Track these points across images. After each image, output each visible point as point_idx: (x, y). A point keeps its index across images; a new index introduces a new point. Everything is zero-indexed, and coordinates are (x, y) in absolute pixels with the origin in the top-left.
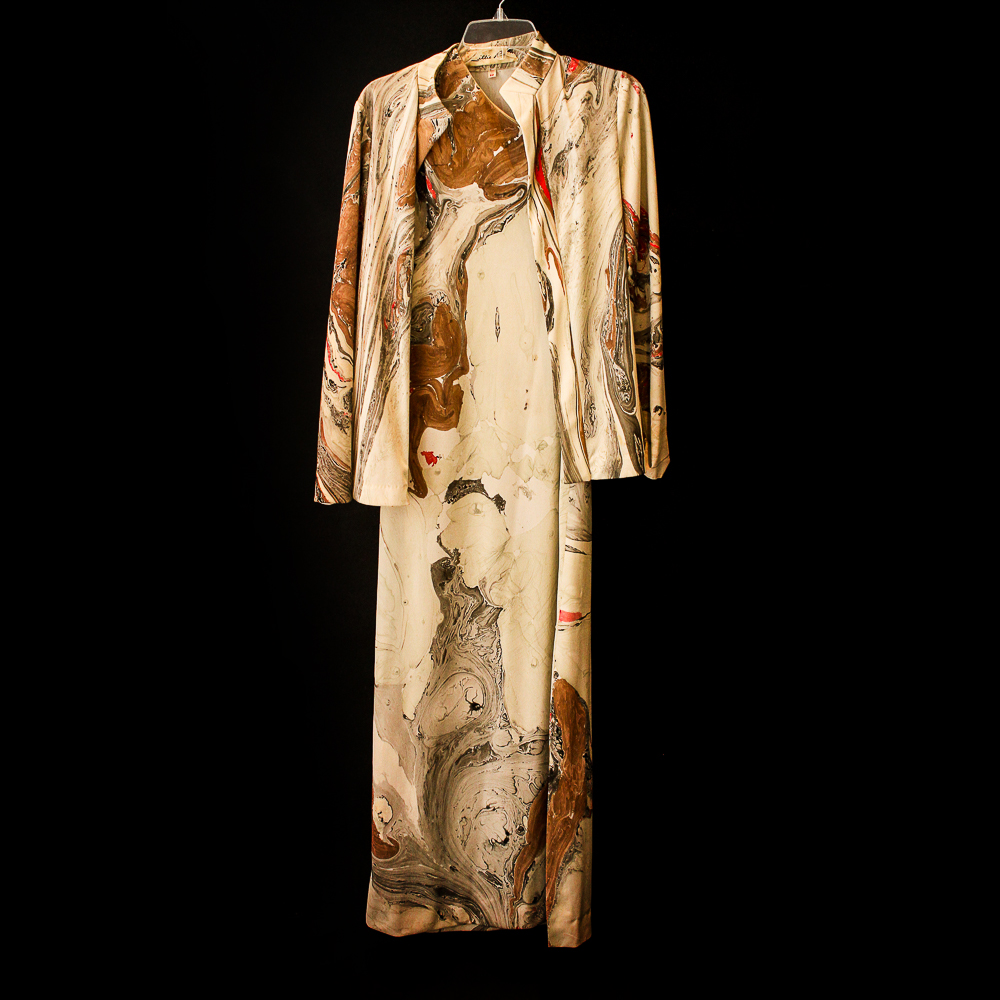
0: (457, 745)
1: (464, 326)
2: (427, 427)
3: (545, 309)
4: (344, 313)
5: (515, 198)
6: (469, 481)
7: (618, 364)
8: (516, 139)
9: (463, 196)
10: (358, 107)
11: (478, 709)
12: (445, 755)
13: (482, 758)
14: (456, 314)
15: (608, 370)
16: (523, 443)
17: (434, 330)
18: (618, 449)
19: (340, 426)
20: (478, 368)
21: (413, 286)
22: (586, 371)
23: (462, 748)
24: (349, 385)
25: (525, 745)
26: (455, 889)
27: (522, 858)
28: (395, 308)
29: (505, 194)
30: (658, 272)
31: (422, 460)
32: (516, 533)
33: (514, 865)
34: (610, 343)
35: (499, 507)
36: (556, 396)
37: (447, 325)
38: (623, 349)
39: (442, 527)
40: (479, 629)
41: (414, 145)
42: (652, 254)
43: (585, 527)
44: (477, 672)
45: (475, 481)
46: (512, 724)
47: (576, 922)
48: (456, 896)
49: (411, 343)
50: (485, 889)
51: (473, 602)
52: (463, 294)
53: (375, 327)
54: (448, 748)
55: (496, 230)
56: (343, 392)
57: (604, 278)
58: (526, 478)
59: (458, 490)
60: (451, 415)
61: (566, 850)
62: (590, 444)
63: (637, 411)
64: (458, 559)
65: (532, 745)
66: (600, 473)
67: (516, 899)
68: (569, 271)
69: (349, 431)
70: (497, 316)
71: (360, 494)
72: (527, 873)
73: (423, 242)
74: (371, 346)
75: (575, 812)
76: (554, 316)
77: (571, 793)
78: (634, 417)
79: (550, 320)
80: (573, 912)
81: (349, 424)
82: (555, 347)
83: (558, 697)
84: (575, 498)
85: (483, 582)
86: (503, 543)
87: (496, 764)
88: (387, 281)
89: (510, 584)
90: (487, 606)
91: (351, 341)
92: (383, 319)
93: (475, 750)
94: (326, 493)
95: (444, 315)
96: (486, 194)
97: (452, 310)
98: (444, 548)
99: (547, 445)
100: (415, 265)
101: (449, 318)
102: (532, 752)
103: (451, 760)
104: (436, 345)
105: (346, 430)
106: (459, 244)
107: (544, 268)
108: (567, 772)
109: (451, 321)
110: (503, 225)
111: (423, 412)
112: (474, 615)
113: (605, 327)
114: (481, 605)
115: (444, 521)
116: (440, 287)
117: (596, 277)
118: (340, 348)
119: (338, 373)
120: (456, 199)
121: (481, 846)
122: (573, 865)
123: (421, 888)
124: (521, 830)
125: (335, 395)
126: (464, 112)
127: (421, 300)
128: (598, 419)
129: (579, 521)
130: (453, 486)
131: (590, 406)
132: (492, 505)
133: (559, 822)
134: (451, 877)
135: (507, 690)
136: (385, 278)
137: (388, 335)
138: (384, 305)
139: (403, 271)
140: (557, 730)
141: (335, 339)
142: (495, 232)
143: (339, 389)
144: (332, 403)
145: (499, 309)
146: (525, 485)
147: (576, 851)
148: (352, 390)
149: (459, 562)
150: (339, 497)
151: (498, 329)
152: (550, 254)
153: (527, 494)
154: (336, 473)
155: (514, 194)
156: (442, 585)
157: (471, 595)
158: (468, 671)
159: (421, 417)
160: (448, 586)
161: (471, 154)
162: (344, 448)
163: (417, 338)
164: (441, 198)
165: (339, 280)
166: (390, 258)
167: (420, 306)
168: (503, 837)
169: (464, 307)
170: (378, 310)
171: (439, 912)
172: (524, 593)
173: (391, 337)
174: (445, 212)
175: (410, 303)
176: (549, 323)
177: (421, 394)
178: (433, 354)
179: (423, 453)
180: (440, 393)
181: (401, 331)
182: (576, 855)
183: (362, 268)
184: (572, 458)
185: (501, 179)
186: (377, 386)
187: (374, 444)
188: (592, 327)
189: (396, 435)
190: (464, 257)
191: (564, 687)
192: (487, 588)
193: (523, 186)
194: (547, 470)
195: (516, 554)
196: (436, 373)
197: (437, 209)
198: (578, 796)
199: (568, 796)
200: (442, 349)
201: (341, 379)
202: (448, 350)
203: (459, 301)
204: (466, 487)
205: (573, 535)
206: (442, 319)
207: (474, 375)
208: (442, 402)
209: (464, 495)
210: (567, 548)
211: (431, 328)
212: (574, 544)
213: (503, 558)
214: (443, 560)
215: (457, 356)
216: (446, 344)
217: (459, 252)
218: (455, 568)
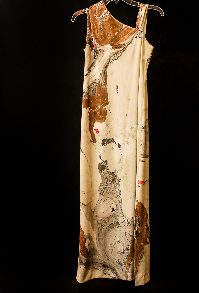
0: (108, 221)
1: (107, 90)
2: (96, 121)
5: (122, 48)
6: (110, 139)
8: (122, 29)
9: (105, 48)
11: (115, 210)
12: (104, 224)
13: (116, 226)
14: (104, 86)
16: (126, 127)
20: (111, 103)
23: (110, 222)
25: (129, 223)
26: (109, 266)
27: (128, 258)
29: (118, 47)
31: (95, 132)
32: (124, 156)
33: (126, 260)
35: (119, 147)
37: (101, 89)
39: (101, 153)
40: (114, 185)
44: (114, 199)
45: (112, 139)
46: (124, 216)
47: (143, 277)
48: (109, 268)
50: (118, 267)
51: (112, 177)
52: (106, 79)
54: (105, 222)
55: (116, 59)
58: (127, 138)
59: (107, 141)
60: (103, 118)
61: (141, 255)
64: (107, 163)
65: (131, 223)
67: (127, 271)
70: (117, 86)
72: (130, 263)
73: (93, 63)
75: (143, 243)
77: (142, 237)
80: (143, 274)
83: (138, 208)
84: (143, 144)
86: (120, 159)
87: (120, 228)
90: (117, 178)
93: (114, 223)
96: (112, 47)
97: (102, 85)
98: (102, 160)
101: (101, 87)
102: (131, 225)
103: (107, 226)
106: (104, 63)
108: (141, 231)
109: (102, 88)
110: (118, 57)
112: (112, 181)
114: (115, 178)
115: (101, 151)
116: (98, 78)
120: (103, 49)
121: (117, 253)
122: (142, 259)
123: (98, 264)
124: (128, 249)
126: (105, 21)
127: (93, 81)
130: (104, 140)
132: (117, 146)
133: (139, 247)
134: (108, 262)
135: (123, 205)
140: (138, 218)
142: (116, 60)
145: (118, 84)
146: (127, 140)
147: (143, 255)
149: (107, 164)
151: (117, 90)
153: (128, 143)
155: (121, 47)
156: (101, 171)
157: (111, 175)
158: (111, 198)
159: (94, 118)
160: (103, 172)
161: (108, 34)
164: (98, 49)
167: (92, 83)
168: (123, 251)
169: (106, 84)
171: (104, 272)
172: (127, 175)
174: (100, 53)
178: (97, 99)
179: (95, 129)
180: (99, 111)
182: (143, 256)
185: (117, 43)
190: (106, 67)
191: (140, 204)
192: (116, 172)
193: (124, 45)
194: (134, 135)
195: (124, 162)
196: (98, 105)
197: (97, 52)
198: (144, 238)
199: (141, 238)
200: (99, 97)
202: (101, 97)
203: (105, 82)
204: (109, 141)
205: (142, 156)
206: (99, 87)
207: (110, 106)
208: (100, 114)
209: (108, 143)
210: (140, 160)
211: (96, 90)
212: (142, 159)
213: (120, 163)
214: (102, 163)
215: (105, 99)
216: (100, 95)
217: (104, 66)
218: (106, 166)
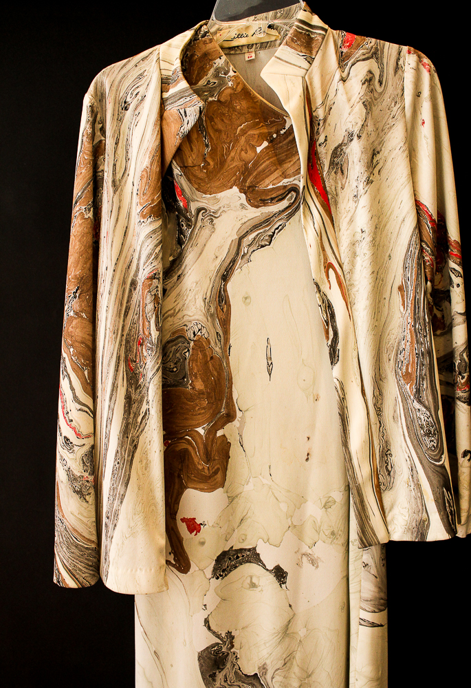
1: (228, 364)
2: (187, 488)
3: (328, 338)
4: (79, 354)
5: (285, 203)
6: (241, 550)
7: (420, 402)
8: (282, 132)
9: (221, 204)
10: (87, 100)
14: (217, 349)
15: (406, 410)
16: (306, 501)
17: (191, 370)
18: (424, 505)
19: (80, 493)
20: (247, 414)
21: (162, 316)
22: (379, 411)
24: (89, 442)
28: (142, 345)
29: (272, 199)
30: (462, 286)
31: (183, 529)
32: (301, 608)
34: (407, 376)
35: (280, 581)
36: (345, 443)
37: (206, 362)
38: (426, 384)
39: (210, 608)
41: (158, 142)
42: (452, 265)
43: (383, 595)
45: (249, 550)
49: (163, 386)
52: (225, 323)
53: (117, 370)
55: (263, 243)
56: (81, 452)
57: (397, 298)
58: (309, 541)
59: (227, 562)
60: (216, 473)
62: (387, 498)
63: (445, 460)
64: (231, 643)
66: (400, 533)
68: (354, 290)
69: (91, 499)
70: (269, 349)
71: (107, 576)
73: (173, 262)
74: (112, 395)
76: (340, 346)
78: (443, 467)
79: (334, 351)
81: (92, 489)
82: (341, 384)
84: (371, 562)
85: (264, 668)
86: (286, 622)
88: (131, 313)
89: (296, 669)
91: (89, 388)
92: (127, 360)
94: (66, 574)
95: (203, 351)
96: (248, 200)
97: (212, 344)
98: (214, 633)
99: (335, 502)
100: (164, 291)
101: (208, 353)
104: (193, 388)
105: (87, 497)
106: (218, 262)
107: (325, 288)
109: (212, 358)
110: (272, 236)
111: (181, 470)
113: (401, 357)
115: (212, 600)
116: (197, 317)
117: (387, 295)
118: (76, 399)
119: (74, 429)
120: (213, 208)
125: (71, 456)
126: (219, 101)
127: (174, 333)
128: (396, 468)
129: (376, 590)
130: (221, 559)
131: (386, 453)
132: (271, 578)
136: (128, 309)
137: (134, 379)
138: (127, 342)
139: (149, 299)
141: (69, 386)
142: (262, 246)
143: (76, 448)
144: (68, 465)
145: (271, 341)
146: (309, 551)
148: (93, 447)
149: (233, 646)
150: (81, 579)
151: (270, 365)
152: (331, 271)
153: (313, 562)
154: (76, 551)
155: (283, 199)
156: (213, 676)
157: (249, 684)
159: (179, 476)
160: (220, 676)
161: (229, 151)
162: (85, 520)
163: (170, 380)
164: (193, 207)
165: (72, 314)
166: (134, 283)
167: (172, 341)
169: (227, 340)
170: (119, 349)
172: (313, 678)
173: (138, 381)
174: (199, 224)
175: (160, 339)
176: (334, 355)
177: (178, 449)
178: (191, 399)
179: (183, 520)
180: (201, 446)
181: (150, 374)
183: (99, 297)
184: (367, 517)
185: (267, 181)
186: (122, 444)
187: (120, 517)
188: (385, 357)
189: (148, 503)
190: (225, 277)
192: (269, 676)
193: (294, 189)
194: (336, 532)
195: (302, 633)
196: (194, 423)
197: (188, 220)
200: (201, 392)
201: (78, 435)
202: (208, 393)
203: (221, 333)
204: (238, 557)
205: (369, 607)
206: (200, 356)
207: (243, 422)
208: (204, 457)
209: (236, 567)
210: (362, 622)
211: (187, 367)
212: (369, 617)
213: (287, 640)
214: (213, 646)
215: (221, 400)
216: (206, 386)
217: (218, 272)
218: (228, 654)
